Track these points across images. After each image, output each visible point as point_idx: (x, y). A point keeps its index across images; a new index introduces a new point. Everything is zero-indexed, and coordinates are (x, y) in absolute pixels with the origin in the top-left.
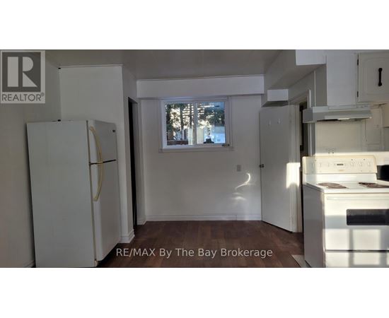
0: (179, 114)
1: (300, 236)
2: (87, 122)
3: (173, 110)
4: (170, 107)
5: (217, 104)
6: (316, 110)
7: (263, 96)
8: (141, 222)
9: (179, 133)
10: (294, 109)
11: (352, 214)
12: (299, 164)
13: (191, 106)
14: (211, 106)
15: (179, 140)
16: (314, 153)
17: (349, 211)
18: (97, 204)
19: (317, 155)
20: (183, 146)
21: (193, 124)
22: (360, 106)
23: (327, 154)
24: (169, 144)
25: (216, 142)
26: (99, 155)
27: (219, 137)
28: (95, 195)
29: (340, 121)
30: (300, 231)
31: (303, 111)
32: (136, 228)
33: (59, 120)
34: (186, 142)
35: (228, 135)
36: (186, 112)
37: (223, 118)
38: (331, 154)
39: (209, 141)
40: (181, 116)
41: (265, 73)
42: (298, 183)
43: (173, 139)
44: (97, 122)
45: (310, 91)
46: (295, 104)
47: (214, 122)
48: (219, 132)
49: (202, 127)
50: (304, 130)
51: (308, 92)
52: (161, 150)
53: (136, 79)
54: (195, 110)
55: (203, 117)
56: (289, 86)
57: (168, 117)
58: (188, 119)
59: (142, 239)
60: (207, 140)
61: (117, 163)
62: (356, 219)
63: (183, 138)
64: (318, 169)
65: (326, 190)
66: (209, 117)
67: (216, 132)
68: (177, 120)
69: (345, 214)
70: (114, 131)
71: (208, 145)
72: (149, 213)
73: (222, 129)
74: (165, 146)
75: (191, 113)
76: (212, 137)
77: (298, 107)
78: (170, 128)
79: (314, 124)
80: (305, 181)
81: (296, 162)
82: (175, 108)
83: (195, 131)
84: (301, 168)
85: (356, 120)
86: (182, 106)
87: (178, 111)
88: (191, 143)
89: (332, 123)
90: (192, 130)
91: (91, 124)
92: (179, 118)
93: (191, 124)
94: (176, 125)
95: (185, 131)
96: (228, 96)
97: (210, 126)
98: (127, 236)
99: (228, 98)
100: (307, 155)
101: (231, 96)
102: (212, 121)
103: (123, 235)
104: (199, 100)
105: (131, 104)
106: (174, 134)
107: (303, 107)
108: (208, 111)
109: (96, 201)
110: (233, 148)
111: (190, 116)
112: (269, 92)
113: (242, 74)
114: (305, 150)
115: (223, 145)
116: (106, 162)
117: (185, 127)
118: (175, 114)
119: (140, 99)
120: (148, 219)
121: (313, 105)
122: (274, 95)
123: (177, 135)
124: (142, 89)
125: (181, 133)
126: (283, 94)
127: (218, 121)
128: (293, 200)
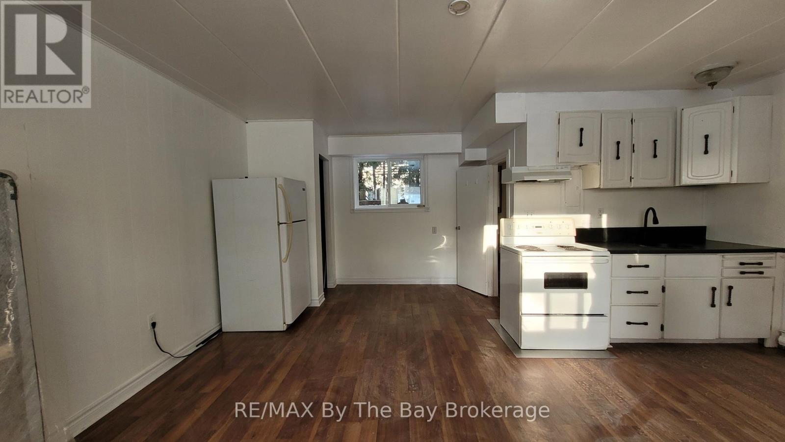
0: (372, 172)
1: (495, 301)
2: (276, 179)
3: (366, 169)
4: (362, 166)
5: (413, 162)
6: (516, 170)
7: (461, 155)
8: (330, 285)
9: (371, 193)
10: (493, 169)
11: (550, 278)
12: (496, 227)
13: (384, 164)
14: (405, 164)
15: (372, 200)
16: (512, 213)
17: (546, 274)
18: (286, 266)
19: (515, 216)
20: (376, 207)
21: (386, 183)
22: (560, 167)
23: (525, 216)
24: (361, 204)
25: (410, 203)
26: (288, 214)
27: (414, 198)
28: (284, 256)
29: (540, 181)
30: (496, 295)
31: (502, 171)
32: (326, 290)
33: (246, 177)
34: (379, 203)
35: (424, 195)
36: (379, 170)
37: (418, 177)
38: (530, 216)
39: (403, 201)
40: (374, 175)
41: (462, 131)
42: (495, 246)
43: (365, 199)
44: (286, 180)
45: (509, 150)
46: (493, 164)
47: (409, 181)
48: (413, 193)
49: (395, 187)
50: (502, 190)
51: (508, 151)
52: (354, 210)
53: (327, 135)
54: (389, 169)
55: (397, 177)
56: (488, 146)
57: (360, 175)
58: (381, 179)
59: (332, 303)
60: (401, 200)
61: (307, 223)
62: (554, 282)
63: (376, 198)
64: (517, 232)
65: (524, 253)
66: (403, 176)
67: (410, 193)
68: (370, 179)
69: (542, 278)
70: (304, 190)
71: (402, 206)
72: (339, 276)
73: (418, 189)
74: (357, 206)
75: (384, 172)
76: (406, 197)
77: (496, 167)
78: (362, 187)
79: (513, 184)
80: (503, 242)
81: (494, 224)
82: (368, 166)
83: (389, 191)
84: (499, 230)
85: (556, 181)
86: (375, 164)
87: (370, 169)
88: (384, 204)
89: (531, 183)
90: (385, 190)
91: (280, 181)
92: (372, 177)
93: (384, 183)
94: (368, 184)
95: (378, 191)
96: (424, 155)
97: (404, 186)
98: (317, 299)
99: (423, 156)
100: (505, 217)
101: (427, 154)
102: (406, 181)
103: (313, 298)
104: (394, 158)
105: (322, 161)
106: (367, 193)
107: (502, 167)
108: (402, 170)
109: (285, 262)
110: (428, 209)
111: (384, 175)
112: (466, 150)
113: (440, 131)
114: (502, 211)
115: (419, 206)
116: (295, 222)
117: (378, 187)
118: (367, 172)
119: (332, 156)
120: (338, 283)
121: (512, 165)
122: (472, 154)
123: (369, 195)
124: (333, 145)
125: (375, 193)
126: (481, 154)
127: (413, 181)
128: (490, 265)
